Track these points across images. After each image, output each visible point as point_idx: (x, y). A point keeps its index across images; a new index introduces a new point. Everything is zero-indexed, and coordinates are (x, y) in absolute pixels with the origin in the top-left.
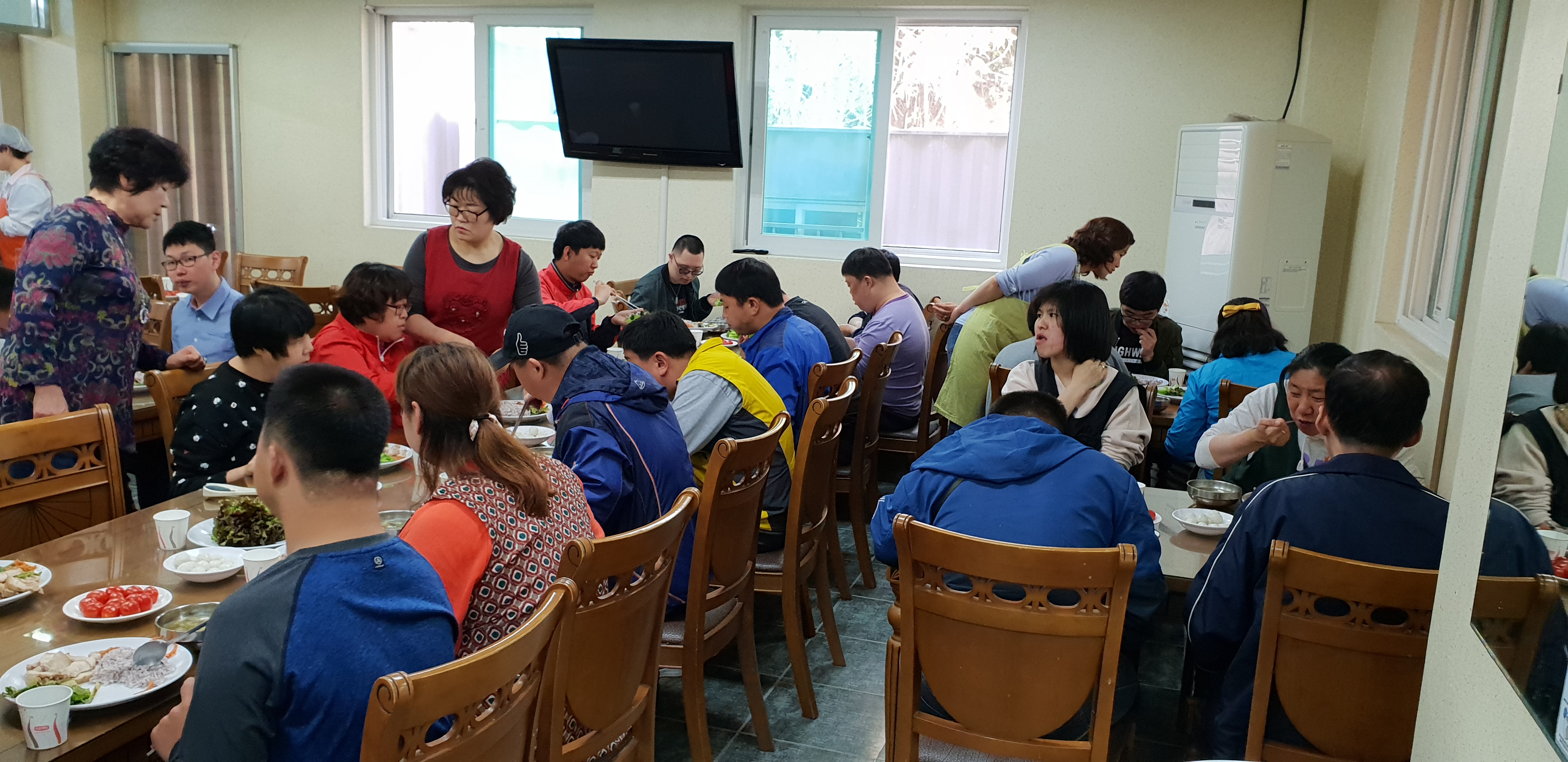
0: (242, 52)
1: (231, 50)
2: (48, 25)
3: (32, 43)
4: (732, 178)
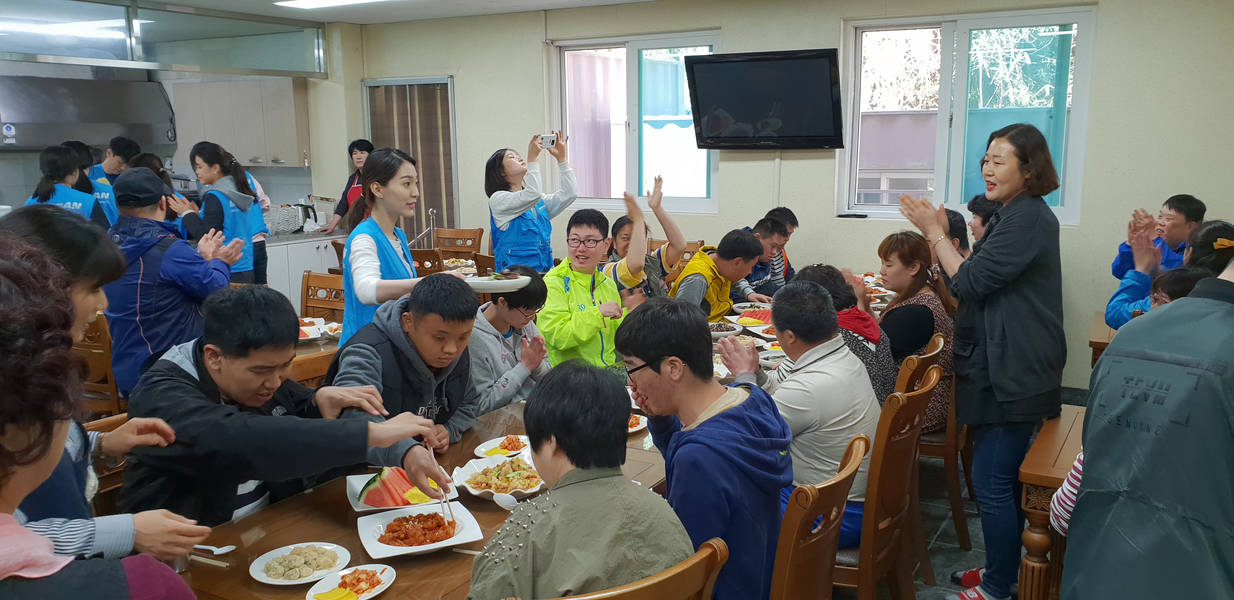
0: (456, 81)
1: (449, 79)
2: (326, 70)
3: (315, 84)
4: (834, 157)
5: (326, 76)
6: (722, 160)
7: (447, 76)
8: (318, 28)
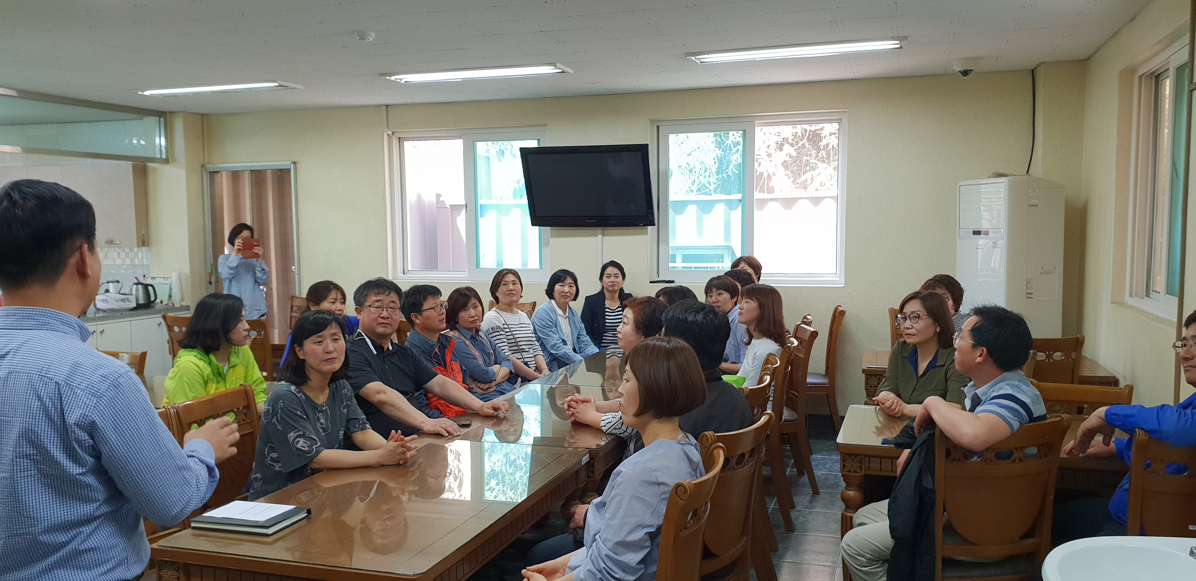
0: (299, 167)
1: (292, 165)
2: (167, 156)
3: (154, 168)
4: (647, 234)
5: (166, 161)
6: (552, 236)
7: (290, 162)
8: (160, 117)
